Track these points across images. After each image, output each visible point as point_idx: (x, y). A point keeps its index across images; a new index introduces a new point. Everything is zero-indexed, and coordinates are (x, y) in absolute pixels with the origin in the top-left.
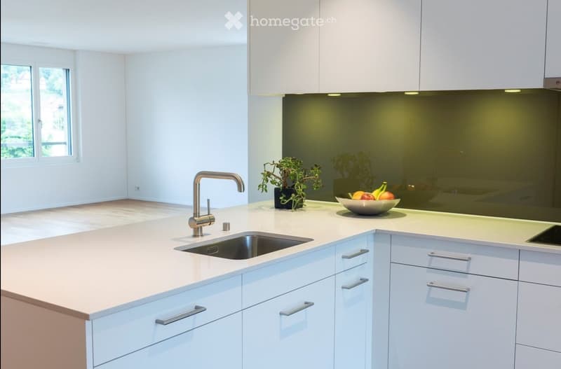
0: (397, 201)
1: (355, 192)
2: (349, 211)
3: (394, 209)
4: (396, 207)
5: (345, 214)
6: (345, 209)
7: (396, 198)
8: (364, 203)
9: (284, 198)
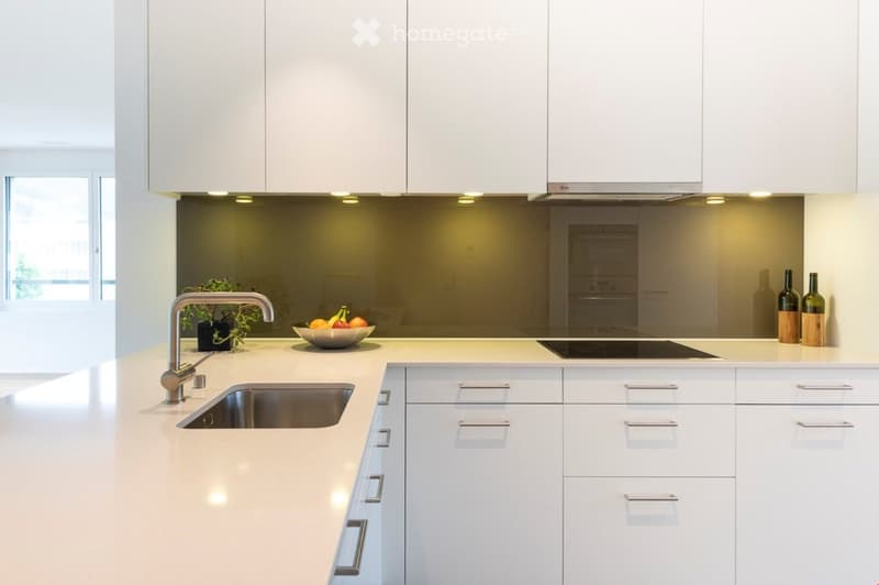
0: (370, 329)
1: (312, 320)
2: (310, 344)
3: (366, 340)
4: (370, 336)
5: (308, 349)
6: (306, 342)
7: (370, 324)
8: (333, 333)
9: (219, 335)
